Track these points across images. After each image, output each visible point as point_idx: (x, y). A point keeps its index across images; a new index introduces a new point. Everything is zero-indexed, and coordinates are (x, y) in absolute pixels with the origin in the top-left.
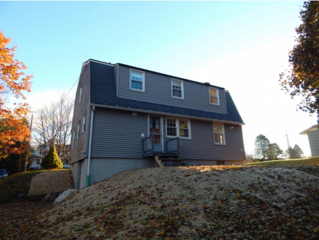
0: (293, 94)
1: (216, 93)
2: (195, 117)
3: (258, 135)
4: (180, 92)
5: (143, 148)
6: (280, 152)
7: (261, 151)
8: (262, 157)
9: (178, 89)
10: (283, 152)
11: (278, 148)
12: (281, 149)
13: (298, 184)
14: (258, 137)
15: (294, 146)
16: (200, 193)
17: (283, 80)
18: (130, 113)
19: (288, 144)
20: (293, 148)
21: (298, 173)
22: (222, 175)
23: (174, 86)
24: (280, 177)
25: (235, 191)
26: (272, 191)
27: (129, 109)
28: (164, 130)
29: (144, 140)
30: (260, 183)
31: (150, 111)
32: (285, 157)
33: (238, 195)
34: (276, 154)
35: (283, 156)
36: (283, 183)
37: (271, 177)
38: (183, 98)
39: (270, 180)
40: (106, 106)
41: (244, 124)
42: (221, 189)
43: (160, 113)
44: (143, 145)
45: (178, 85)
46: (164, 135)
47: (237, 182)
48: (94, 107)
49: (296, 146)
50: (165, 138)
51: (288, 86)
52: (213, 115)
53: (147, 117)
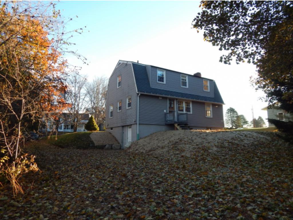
0: (256, 89)
1: (207, 83)
2: (195, 100)
3: (229, 108)
4: (186, 83)
5: (165, 119)
6: (246, 122)
7: (230, 121)
8: (231, 126)
9: (184, 81)
10: (248, 123)
11: (244, 119)
12: (247, 120)
13: (254, 139)
14: (228, 109)
15: (258, 117)
16: (211, 140)
17: (252, 80)
18: (158, 97)
19: (253, 116)
20: (257, 119)
21: (255, 134)
22: (218, 134)
23: (182, 79)
24: (246, 136)
25: (226, 140)
26: (242, 140)
27: (158, 95)
28: (177, 108)
29: (166, 114)
30: (236, 138)
31: (169, 96)
32: (249, 126)
33: (227, 141)
34: (242, 124)
35: (248, 126)
36: (247, 138)
37: (241, 135)
38: (187, 87)
39: (241, 136)
40: (146, 93)
41: (225, 104)
42: (219, 139)
43: (175, 97)
44: (165, 117)
45: (184, 78)
46: (177, 111)
47: (225, 137)
48: (140, 94)
49: (260, 118)
50: (177, 113)
51: (254, 84)
52: (205, 98)
53: (167, 100)
